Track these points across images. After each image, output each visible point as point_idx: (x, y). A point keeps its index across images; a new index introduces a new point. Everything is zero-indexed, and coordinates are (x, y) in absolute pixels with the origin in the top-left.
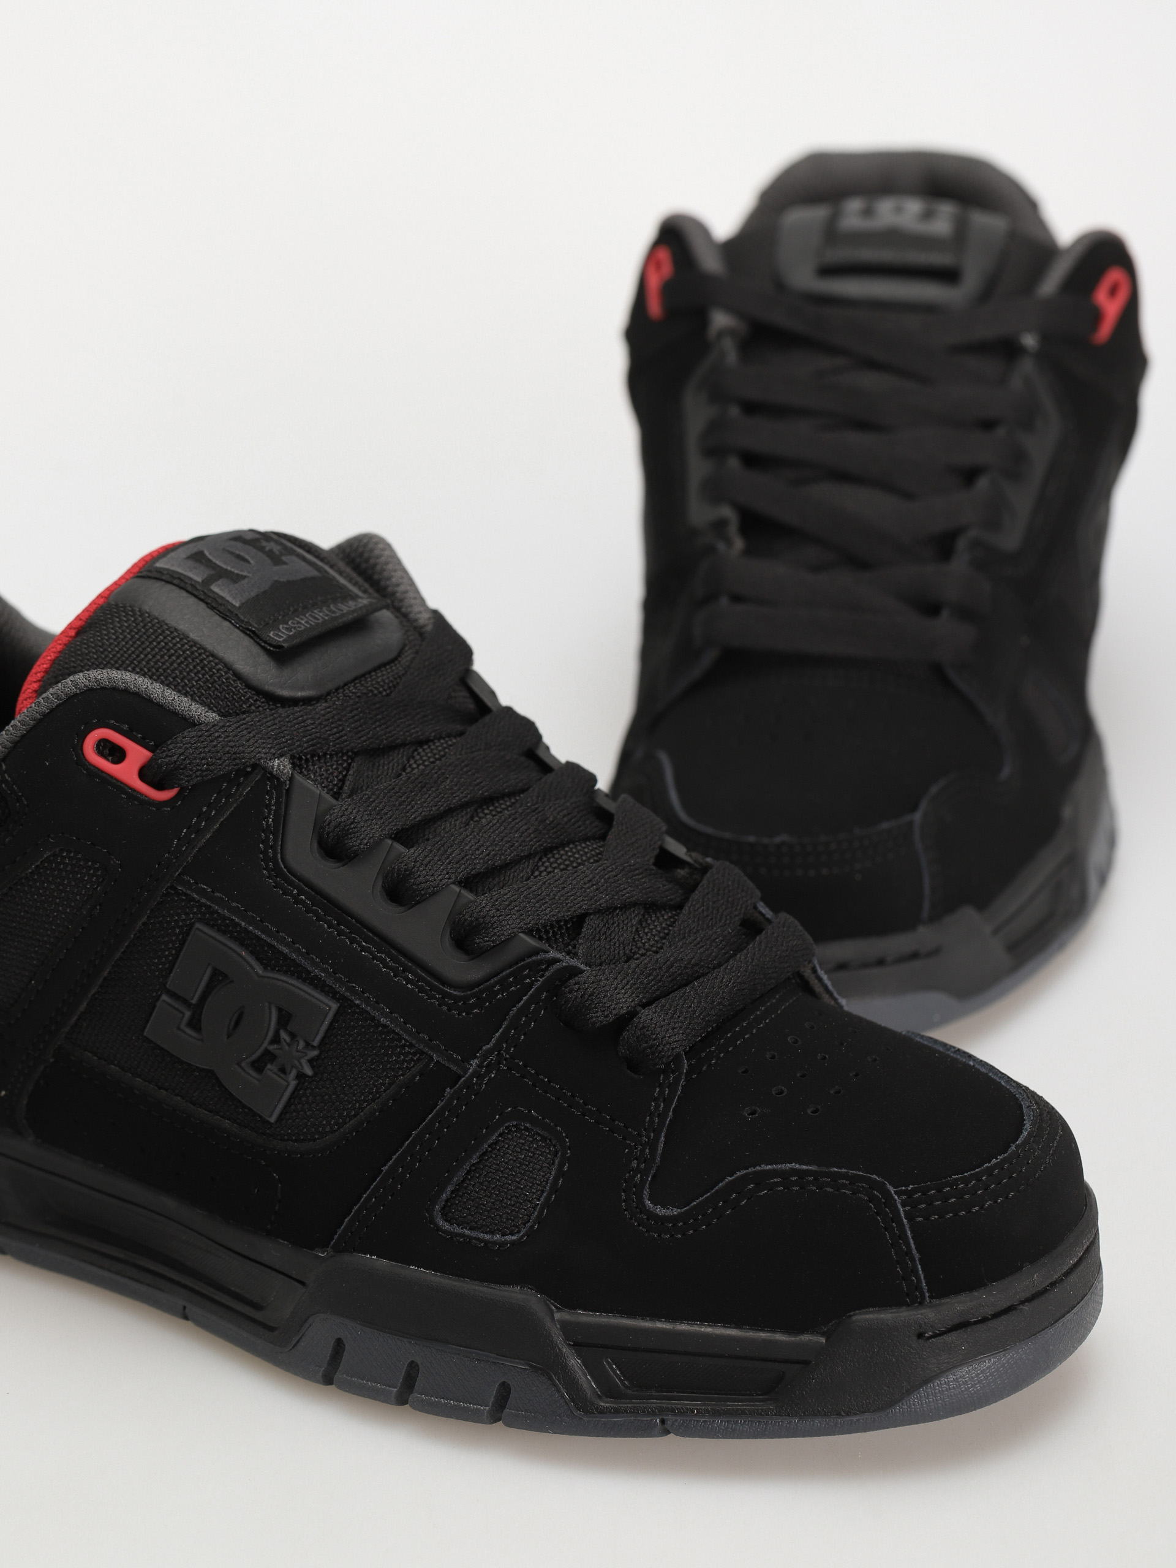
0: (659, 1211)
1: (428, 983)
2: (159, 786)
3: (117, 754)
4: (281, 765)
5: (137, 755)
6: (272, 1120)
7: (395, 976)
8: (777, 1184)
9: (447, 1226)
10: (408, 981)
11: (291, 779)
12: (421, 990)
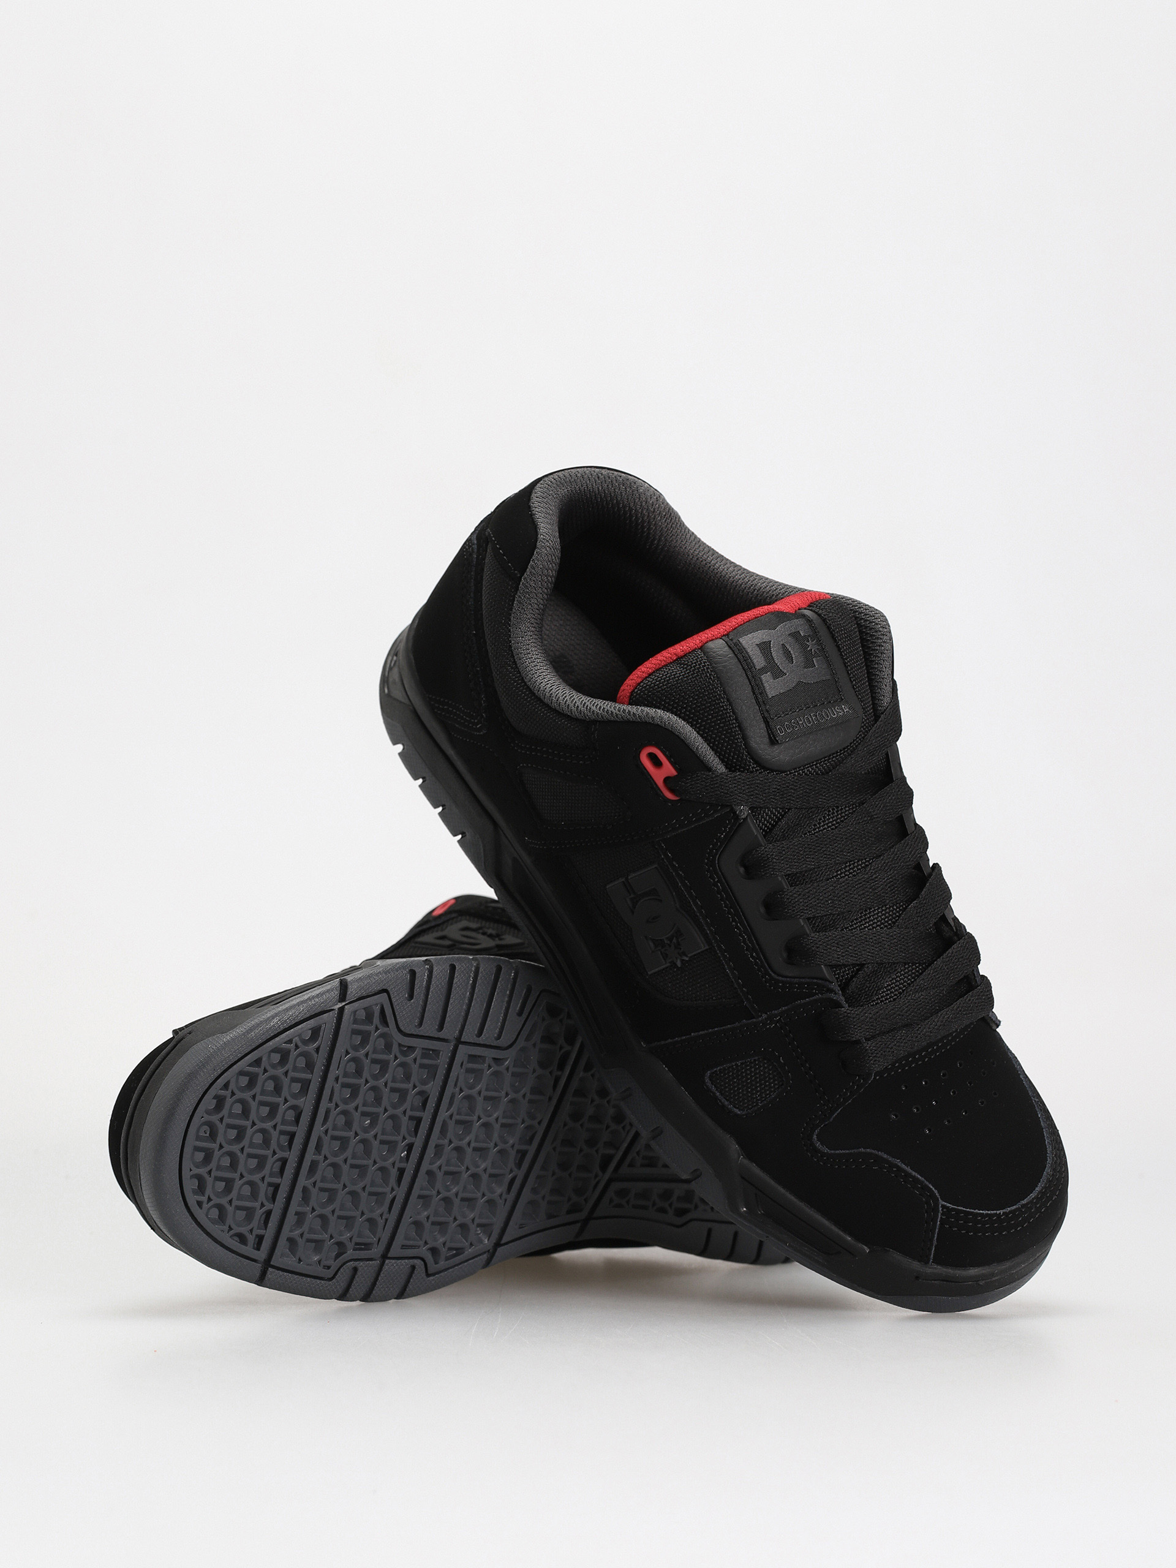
0: (818, 1144)
1: (762, 962)
2: (672, 791)
3: (657, 763)
4: (743, 811)
5: (669, 769)
6: (649, 973)
7: (747, 950)
8: (885, 1168)
9: (709, 1084)
10: (752, 956)
11: (745, 819)
12: (756, 964)
